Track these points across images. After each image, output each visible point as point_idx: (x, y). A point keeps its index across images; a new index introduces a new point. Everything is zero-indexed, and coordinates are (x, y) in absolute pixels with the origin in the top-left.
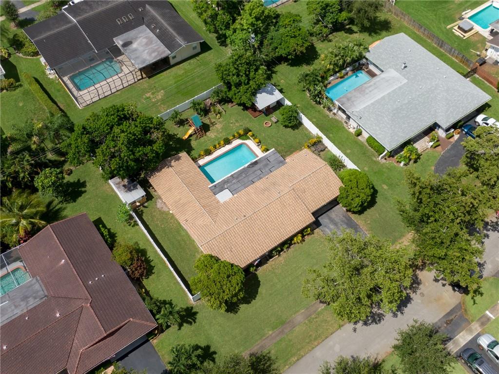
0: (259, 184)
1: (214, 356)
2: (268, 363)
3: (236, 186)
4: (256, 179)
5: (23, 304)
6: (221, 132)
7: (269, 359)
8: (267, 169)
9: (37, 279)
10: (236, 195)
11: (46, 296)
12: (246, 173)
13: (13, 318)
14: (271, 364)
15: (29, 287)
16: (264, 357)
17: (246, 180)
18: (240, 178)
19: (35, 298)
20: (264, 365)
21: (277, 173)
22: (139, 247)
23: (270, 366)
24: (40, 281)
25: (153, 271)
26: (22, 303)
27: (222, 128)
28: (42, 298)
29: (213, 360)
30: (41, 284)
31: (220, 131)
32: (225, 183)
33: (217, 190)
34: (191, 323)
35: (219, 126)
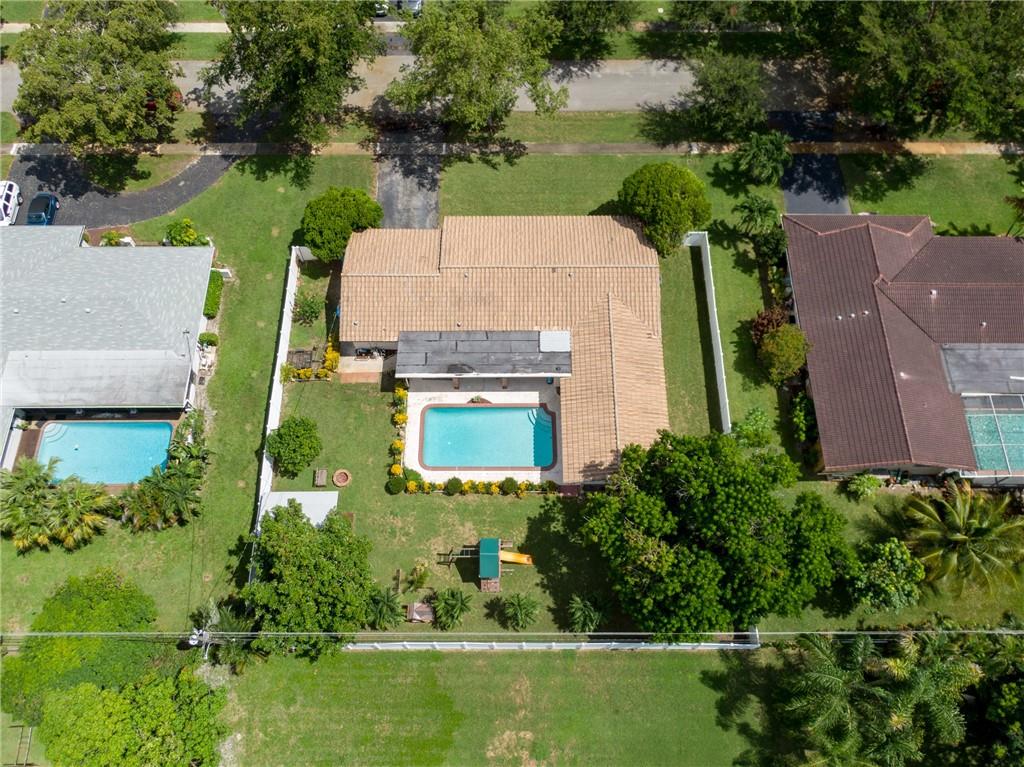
0: (482, 323)
1: (712, 171)
2: (647, 128)
3: (523, 346)
4: (478, 337)
5: (985, 358)
6: (445, 525)
7: (642, 131)
8: (443, 343)
9: (954, 387)
10: (536, 328)
11: (944, 350)
12: (485, 360)
13: (1006, 345)
14: (644, 126)
15: (969, 382)
16: (648, 136)
17: (497, 347)
18: (504, 356)
19: (962, 357)
20: (654, 130)
21: (434, 324)
22: (744, 378)
23: (648, 125)
24: (949, 380)
25: (739, 325)
26: (987, 362)
27: (437, 534)
28: (951, 349)
29: (716, 166)
30: (947, 375)
31: (443, 530)
32: (537, 365)
33: (559, 360)
34: (722, 223)
35: (438, 546)
